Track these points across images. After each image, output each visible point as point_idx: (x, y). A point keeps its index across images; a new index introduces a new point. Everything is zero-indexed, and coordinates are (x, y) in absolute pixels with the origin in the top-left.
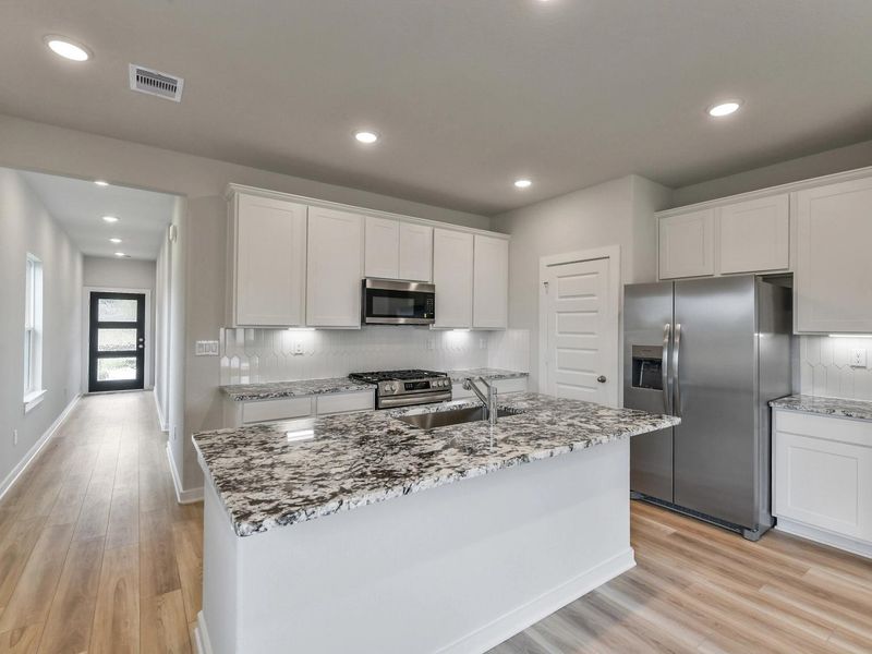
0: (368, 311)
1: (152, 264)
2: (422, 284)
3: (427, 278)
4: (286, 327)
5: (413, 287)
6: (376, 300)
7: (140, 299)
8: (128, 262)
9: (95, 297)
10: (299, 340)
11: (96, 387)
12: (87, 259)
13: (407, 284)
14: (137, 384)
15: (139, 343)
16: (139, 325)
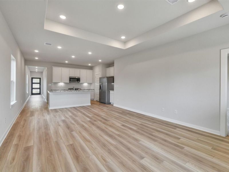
0: (70, 81)
1: (42, 72)
2: (78, 77)
3: (79, 76)
4: (59, 83)
5: (77, 78)
6: (71, 79)
7: (40, 78)
8: (38, 72)
9: (32, 78)
10: (61, 84)
11: (32, 94)
12: (31, 72)
13: (76, 77)
14: (40, 94)
15: (40, 86)
16: (40, 83)
